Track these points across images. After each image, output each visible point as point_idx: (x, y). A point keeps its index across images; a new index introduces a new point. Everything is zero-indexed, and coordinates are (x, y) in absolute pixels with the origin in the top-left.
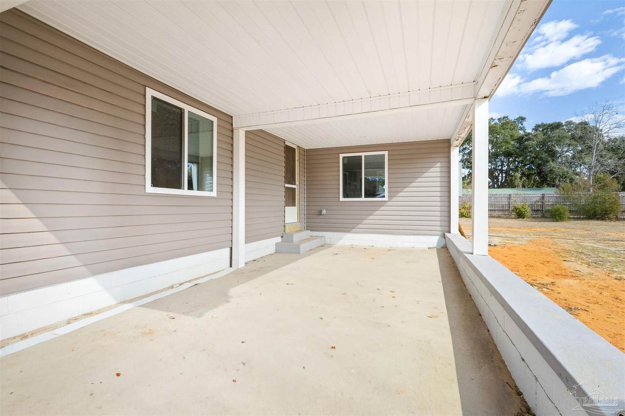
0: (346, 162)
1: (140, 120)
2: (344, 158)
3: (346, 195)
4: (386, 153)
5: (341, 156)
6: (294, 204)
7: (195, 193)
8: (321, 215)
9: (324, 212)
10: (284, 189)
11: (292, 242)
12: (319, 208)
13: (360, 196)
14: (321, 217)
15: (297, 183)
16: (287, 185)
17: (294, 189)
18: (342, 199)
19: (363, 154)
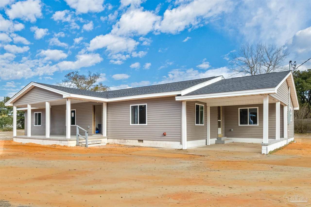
0: (241, 111)
1: (194, 106)
2: (240, 110)
3: (241, 123)
4: (258, 108)
5: (239, 109)
6: (220, 127)
7: (200, 125)
8: (231, 131)
9: (232, 130)
10: (217, 122)
11: (221, 140)
12: (230, 129)
13: (247, 124)
14: (231, 132)
15: (221, 119)
16: (218, 120)
17: (220, 122)
18: (239, 125)
19: (248, 108)
